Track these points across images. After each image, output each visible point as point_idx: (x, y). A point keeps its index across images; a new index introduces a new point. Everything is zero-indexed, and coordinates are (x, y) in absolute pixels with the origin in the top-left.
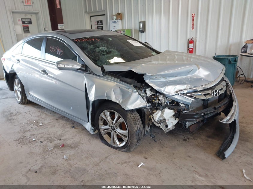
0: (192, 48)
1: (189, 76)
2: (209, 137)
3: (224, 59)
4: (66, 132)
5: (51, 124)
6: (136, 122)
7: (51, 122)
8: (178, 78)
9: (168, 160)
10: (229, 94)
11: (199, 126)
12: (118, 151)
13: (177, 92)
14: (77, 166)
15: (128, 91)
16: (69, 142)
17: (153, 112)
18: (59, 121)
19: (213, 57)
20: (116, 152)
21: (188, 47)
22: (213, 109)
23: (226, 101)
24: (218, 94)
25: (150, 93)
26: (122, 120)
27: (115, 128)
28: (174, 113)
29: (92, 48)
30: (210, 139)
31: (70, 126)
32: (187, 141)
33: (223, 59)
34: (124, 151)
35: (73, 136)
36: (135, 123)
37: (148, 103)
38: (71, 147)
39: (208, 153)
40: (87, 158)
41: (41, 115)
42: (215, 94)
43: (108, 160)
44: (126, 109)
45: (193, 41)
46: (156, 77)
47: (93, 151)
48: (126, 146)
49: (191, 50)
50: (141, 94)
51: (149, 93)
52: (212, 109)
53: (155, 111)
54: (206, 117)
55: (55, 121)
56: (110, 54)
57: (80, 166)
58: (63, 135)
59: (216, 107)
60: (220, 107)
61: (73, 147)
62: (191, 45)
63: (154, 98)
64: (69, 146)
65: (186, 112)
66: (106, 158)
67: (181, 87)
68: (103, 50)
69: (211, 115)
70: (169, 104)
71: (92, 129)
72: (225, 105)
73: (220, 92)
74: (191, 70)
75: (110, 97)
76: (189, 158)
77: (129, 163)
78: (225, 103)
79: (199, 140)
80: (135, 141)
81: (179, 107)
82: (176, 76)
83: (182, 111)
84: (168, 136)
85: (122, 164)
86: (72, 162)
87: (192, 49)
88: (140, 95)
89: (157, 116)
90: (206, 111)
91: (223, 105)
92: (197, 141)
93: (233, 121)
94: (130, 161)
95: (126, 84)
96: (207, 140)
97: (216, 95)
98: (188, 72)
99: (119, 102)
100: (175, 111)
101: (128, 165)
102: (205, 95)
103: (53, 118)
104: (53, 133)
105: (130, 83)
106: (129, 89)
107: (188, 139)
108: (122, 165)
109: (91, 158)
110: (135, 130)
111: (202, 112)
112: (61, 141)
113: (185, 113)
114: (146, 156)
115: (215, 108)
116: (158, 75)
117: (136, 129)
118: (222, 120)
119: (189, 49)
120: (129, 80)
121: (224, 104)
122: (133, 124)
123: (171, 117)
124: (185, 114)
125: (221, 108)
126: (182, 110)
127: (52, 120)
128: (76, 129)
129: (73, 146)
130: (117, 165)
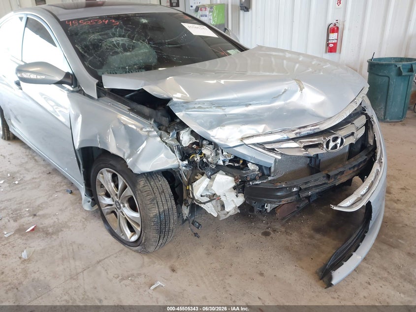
0: (334, 41)
1: (278, 103)
2: (317, 230)
3: (389, 65)
4: (54, 199)
5: (35, 182)
6: (155, 198)
7: (36, 178)
8: (251, 108)
9: (215, 278)
10: (372, 144)
11: (298, 207)
12: (126, 249)
13: (242, 139)
14: (36, 275)
15: (140, 134)
16: (47, 222)
17: (196, 177)
18: (51, 176)
19: (368, 61)
20: (121, 251)
21: (328, 40)
22: (324, 177)
23: (362, 158)
24: (338, 145)
25: (191, 139)
26: (129, 192)
27: (122, 205)
28: (234, 184)
29: (95, 39)
30: (318, 236)
31: (65, 187)
32: (271, 236)
33: (386, 65)
34: (137, 251)
35: (61, 210)
36: (153, 200)
37: (182, 160)
38: (45, 233)
39: (302, 268)
40: (63, 259)
41: (27, 162)
42: (332, 144)
43: (99, 268)
44: (136, 171)
45: (338, 28)
46: (199, 105)
47: (80, 245)
48: (139, 243)
49: (333, 45)
50: (166, 141)
51: (186, 139)
52: (322, 179)
53: (200, 175)
54: (303, 195)
55: (45, 176)
56: (130, 51)
57: (42, 278)
58: (44, 206)
59: (331, 174)
60: (342, 173)
61: (49, 233)
62: (333, 36)
63: (195, 149)
64: (43, 231)
65: (257, 182)
66: (98, 262)
67: (253, 129)
68: (118, 44)
69: (317, 191)
70: (227, 163)
71: (89, 202)
72: (356, 169)
73: (344, 140)
74: (283, 93)
75: (105, 144)
76: (260, 278)
77: (136, 279)
78: (356, 163)
79: (295, 236)
80: (153, 235)
81: (244, 172)
82: (247, 105)
83: (249, 181)
84: (236, 222)
85: (123, 279)
86: (31, 267)
87: (335, 44)
88: (166, 143)
89: (200, 188)
90: (306, 183)
91: (350, 169)
92: (289, 238)
93: (363, 206)
94: (139, 275)
95: (139, 118)
96: (311, 237)
97: (335, 147)
98: (276, 97)
99: (124, 156)
100: (235, 180)
101: (133, 283)
102: (306, 147)
103: (45, 169)
104: (29, 201)
105: (148, 115)
106: (142, 129)
107: (274, 231)
108: (120, 282)
109: (69, 262)
110: (152, 215)
111: (295, 184)
112: (36, 218)
113: (257, 184)
114: (177, 265)
115: (328, 177)
116: (203, 103)
117: (154, 212)
118: (336, 205)
119: (328, 45)
120: (147, 110)
121: (354, 167)
122: (149, 203)
123: (229, 191)
124: (256, 188)
125: (343, 175)
126: (249, 179)
127: (41, 175)
128: (73, 194)
129: (50, 230)
130: (111, 281)
